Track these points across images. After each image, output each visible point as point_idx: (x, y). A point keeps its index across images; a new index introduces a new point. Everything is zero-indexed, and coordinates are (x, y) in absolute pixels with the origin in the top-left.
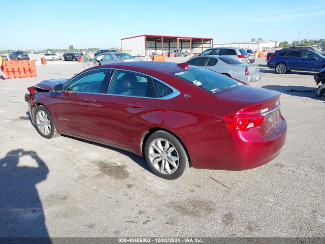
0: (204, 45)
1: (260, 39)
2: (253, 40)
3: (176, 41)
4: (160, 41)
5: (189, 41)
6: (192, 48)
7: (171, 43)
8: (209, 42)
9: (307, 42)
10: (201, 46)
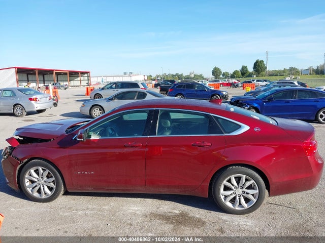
0: (82, 78)
1: (131, 73)
2: (125, 73)
3: (52, 74)
4: (35, 74)
5: (66, 74)
6: (70, 80)
7: (45, 76)
8: (86, 75)
9: (167, 76)
10: (79, 79)
